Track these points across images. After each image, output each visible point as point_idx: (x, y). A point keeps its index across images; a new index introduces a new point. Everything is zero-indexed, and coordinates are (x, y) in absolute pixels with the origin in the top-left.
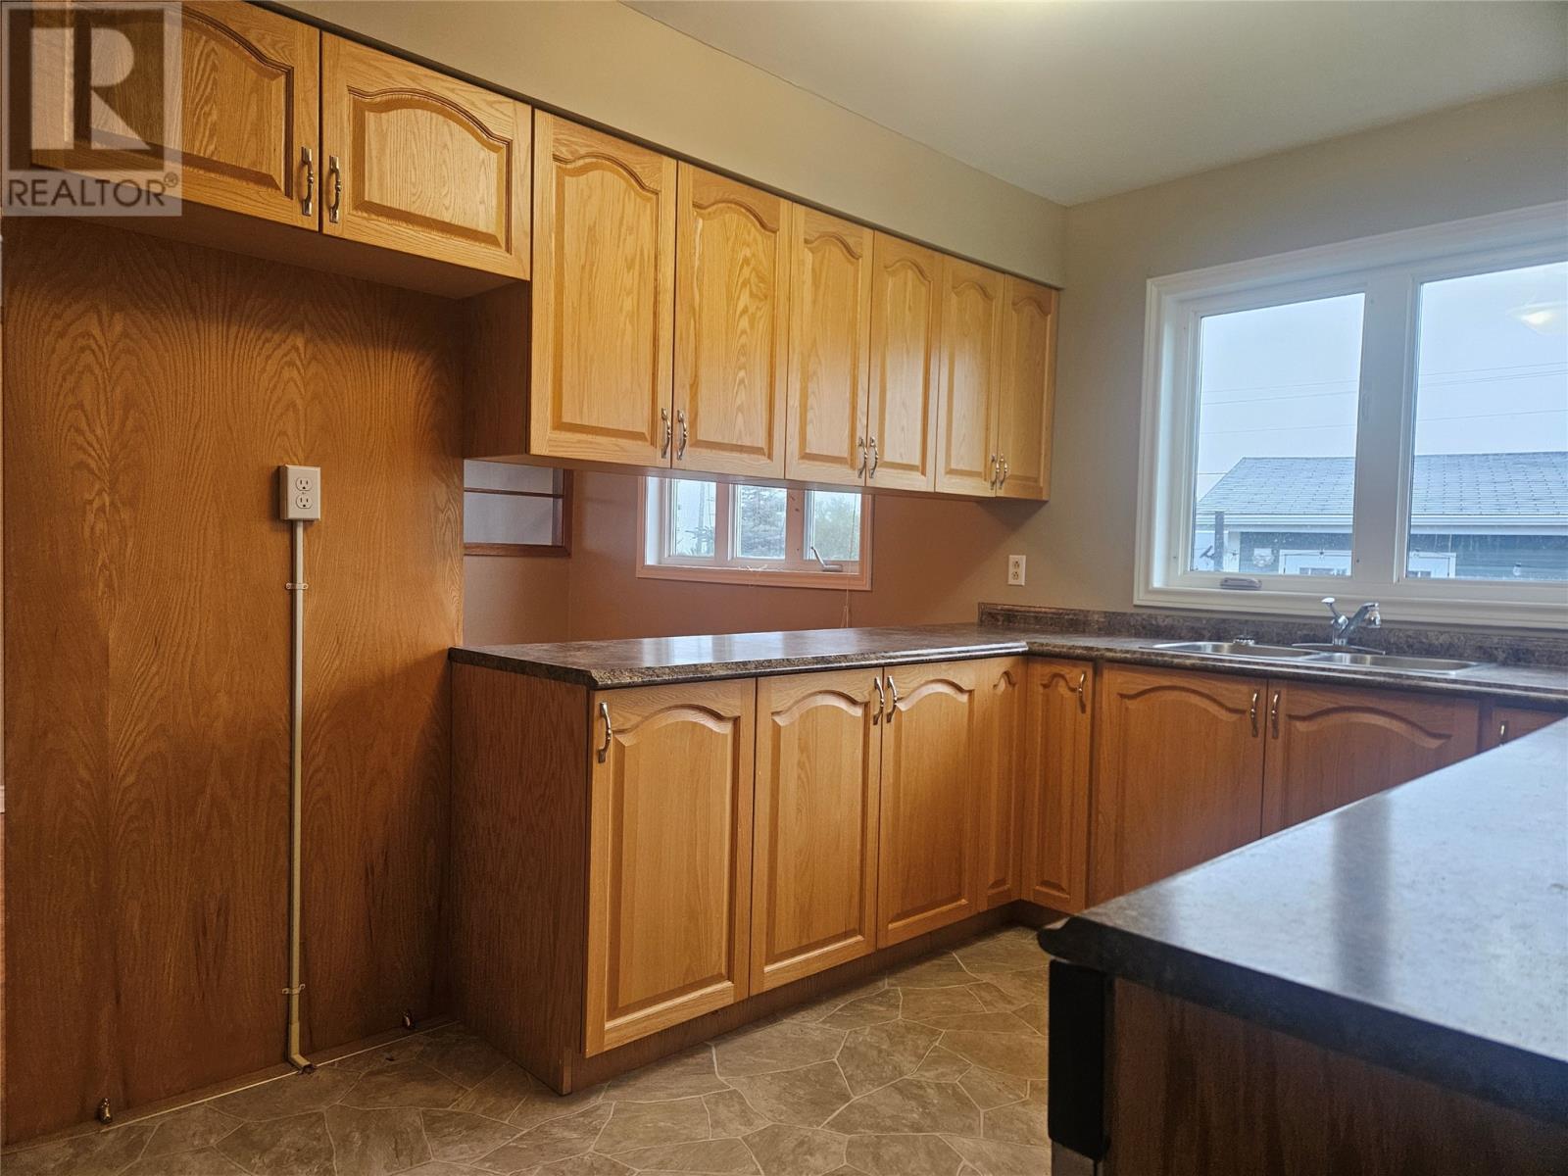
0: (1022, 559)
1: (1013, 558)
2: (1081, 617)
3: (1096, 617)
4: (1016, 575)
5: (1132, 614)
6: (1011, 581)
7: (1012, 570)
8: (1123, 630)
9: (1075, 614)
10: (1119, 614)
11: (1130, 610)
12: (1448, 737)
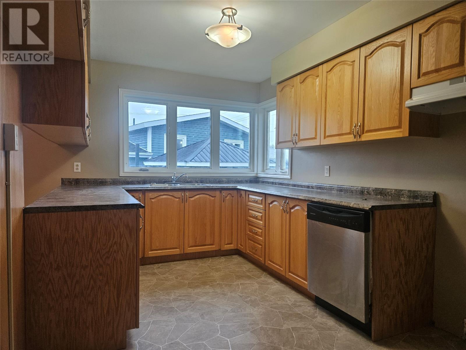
0: (79, 164)
1: (75, 164)
2: (104, 180)
3: (109, 180)
4: (77, 169)
5: (120, 179)
6: (75, 171)
7: (75, 167)
8: (118, 183)
9: (101, 180)
10: (116, 179)
11: (118, 178)
12: (215, 197)
